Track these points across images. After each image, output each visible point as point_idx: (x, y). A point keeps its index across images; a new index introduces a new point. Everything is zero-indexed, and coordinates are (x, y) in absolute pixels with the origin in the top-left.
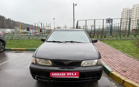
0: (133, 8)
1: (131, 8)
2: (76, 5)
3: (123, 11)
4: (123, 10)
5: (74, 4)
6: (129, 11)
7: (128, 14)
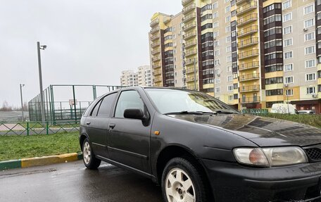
0: (140, 73)
1: (136, 71)
2: (45, 47)
3: (123, 77)
4: (122, 75)
5: (38, 43)
6: (133, 78)
7: (132, 82)
